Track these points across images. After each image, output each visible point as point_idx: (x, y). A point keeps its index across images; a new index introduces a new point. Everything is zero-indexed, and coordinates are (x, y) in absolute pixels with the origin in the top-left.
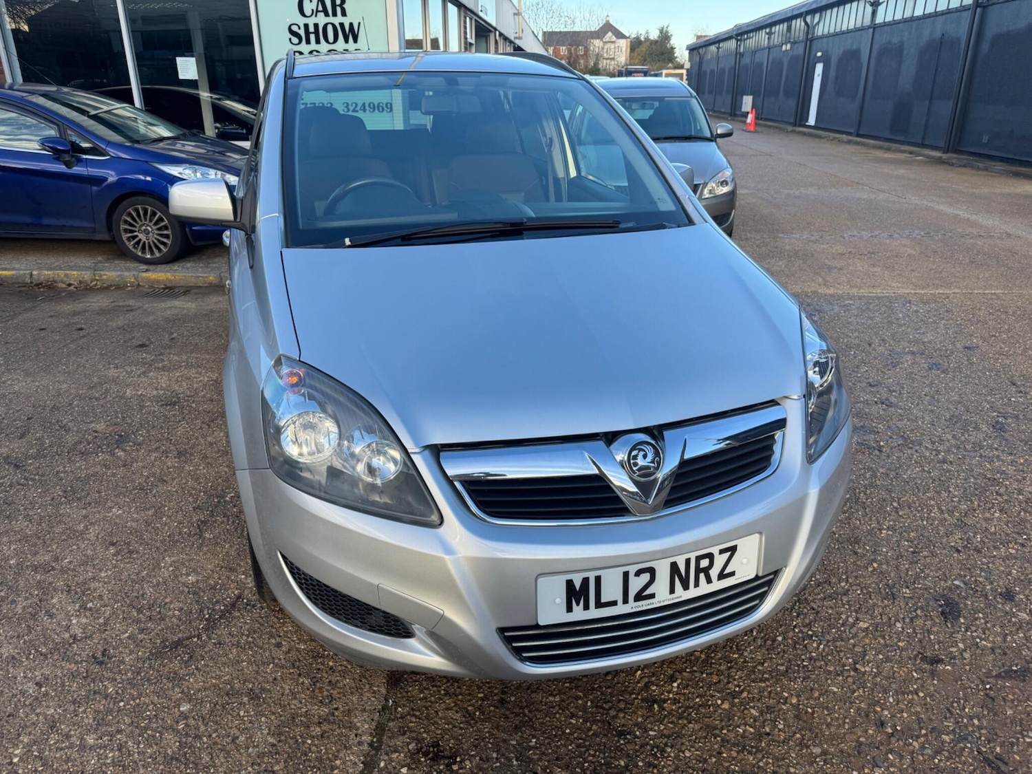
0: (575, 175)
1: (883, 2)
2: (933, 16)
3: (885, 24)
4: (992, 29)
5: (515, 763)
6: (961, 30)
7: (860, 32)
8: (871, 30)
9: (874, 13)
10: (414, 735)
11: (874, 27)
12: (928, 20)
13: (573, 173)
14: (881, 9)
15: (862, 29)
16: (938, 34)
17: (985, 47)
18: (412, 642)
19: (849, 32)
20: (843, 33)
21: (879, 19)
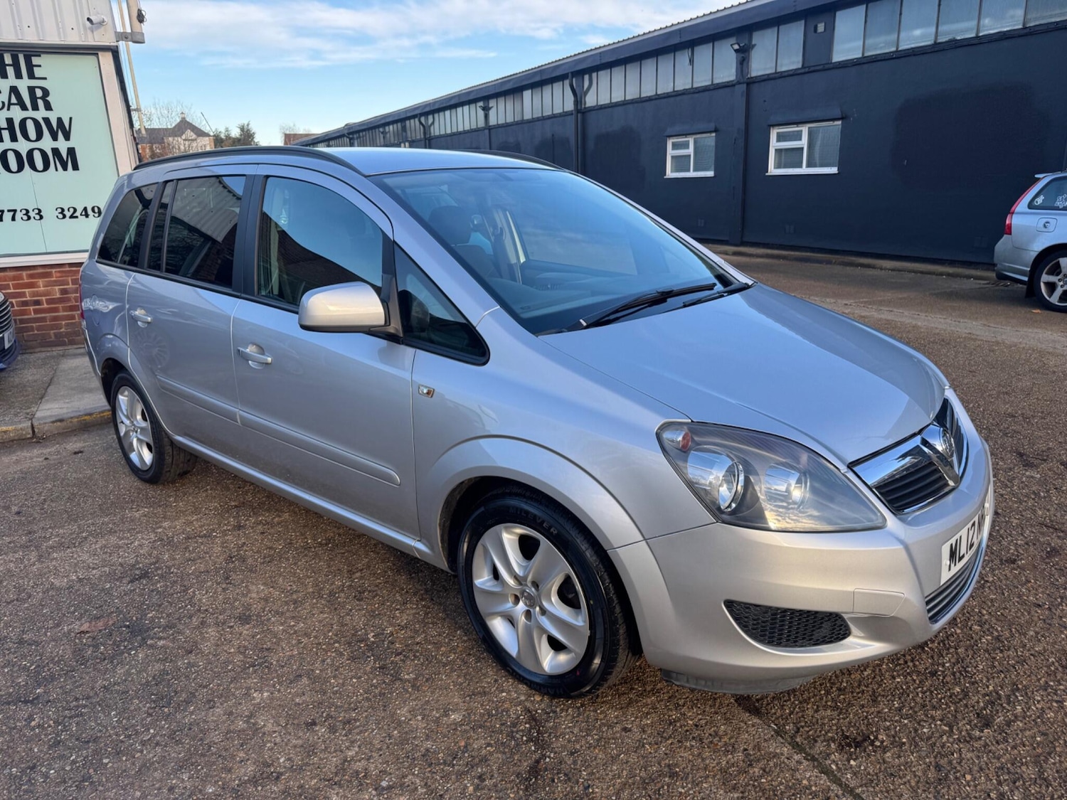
0: (524, 260)
1: (492, 107)
2: (541, 120)
3: (498, 126)
4: (593, 131)
5: (906, 721)
6: (569, 130)
7: (476, 133)
8: (487, 131)
9: (486, 117)
10: (822, 738)
11: (489, 128)
12: (537, 123)
13: (522, 259)
14: (492, 113)
15: (477, 130)
16: (549, 135)
17: (591, 144)
18: (850, 640)
19: (465, 132)
20: (460, 133)
21: (493, 121)
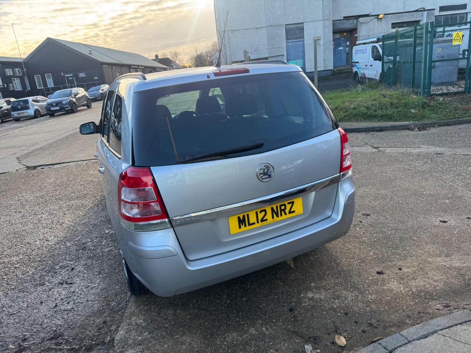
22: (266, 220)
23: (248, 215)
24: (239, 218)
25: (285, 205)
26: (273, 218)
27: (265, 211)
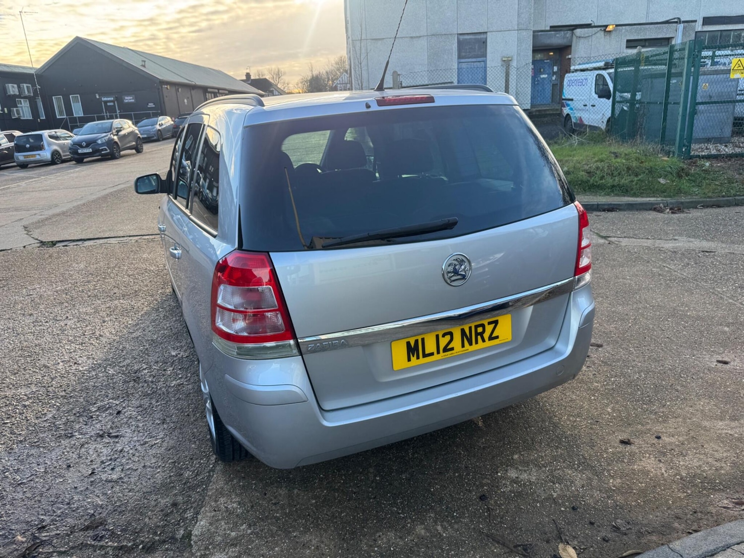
22: (452, 349)
23: (423, 340)
24: (408, 344)
25: (483, 326)
26: (463, 346)
27: (451, 334)
